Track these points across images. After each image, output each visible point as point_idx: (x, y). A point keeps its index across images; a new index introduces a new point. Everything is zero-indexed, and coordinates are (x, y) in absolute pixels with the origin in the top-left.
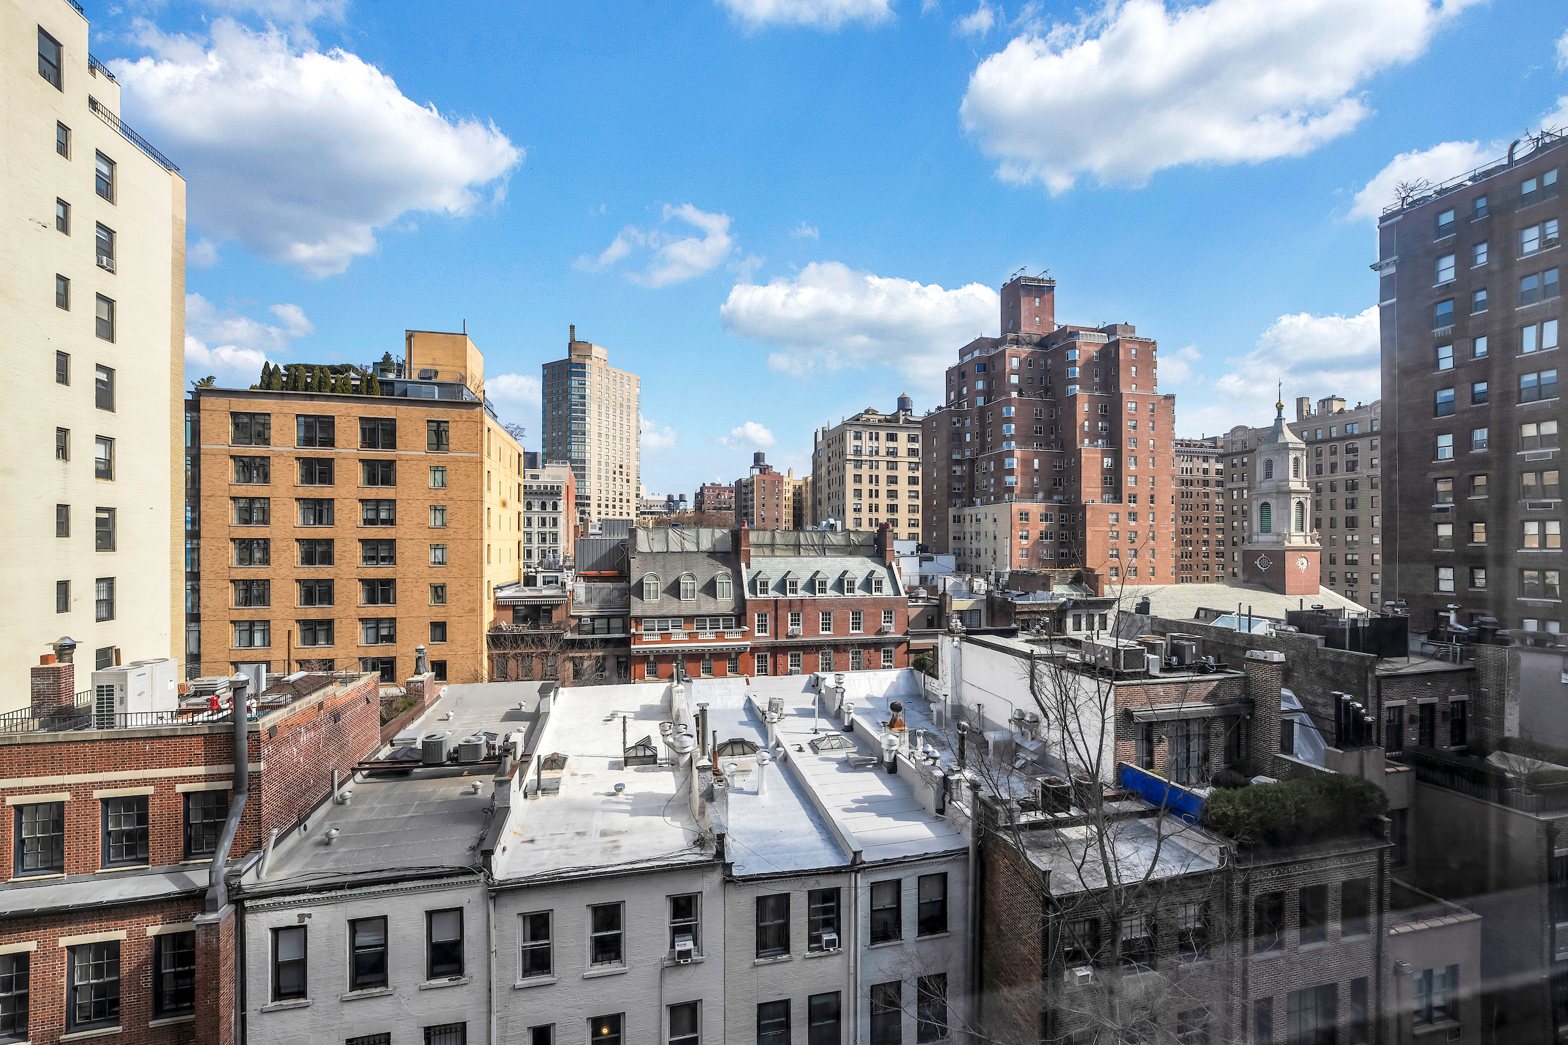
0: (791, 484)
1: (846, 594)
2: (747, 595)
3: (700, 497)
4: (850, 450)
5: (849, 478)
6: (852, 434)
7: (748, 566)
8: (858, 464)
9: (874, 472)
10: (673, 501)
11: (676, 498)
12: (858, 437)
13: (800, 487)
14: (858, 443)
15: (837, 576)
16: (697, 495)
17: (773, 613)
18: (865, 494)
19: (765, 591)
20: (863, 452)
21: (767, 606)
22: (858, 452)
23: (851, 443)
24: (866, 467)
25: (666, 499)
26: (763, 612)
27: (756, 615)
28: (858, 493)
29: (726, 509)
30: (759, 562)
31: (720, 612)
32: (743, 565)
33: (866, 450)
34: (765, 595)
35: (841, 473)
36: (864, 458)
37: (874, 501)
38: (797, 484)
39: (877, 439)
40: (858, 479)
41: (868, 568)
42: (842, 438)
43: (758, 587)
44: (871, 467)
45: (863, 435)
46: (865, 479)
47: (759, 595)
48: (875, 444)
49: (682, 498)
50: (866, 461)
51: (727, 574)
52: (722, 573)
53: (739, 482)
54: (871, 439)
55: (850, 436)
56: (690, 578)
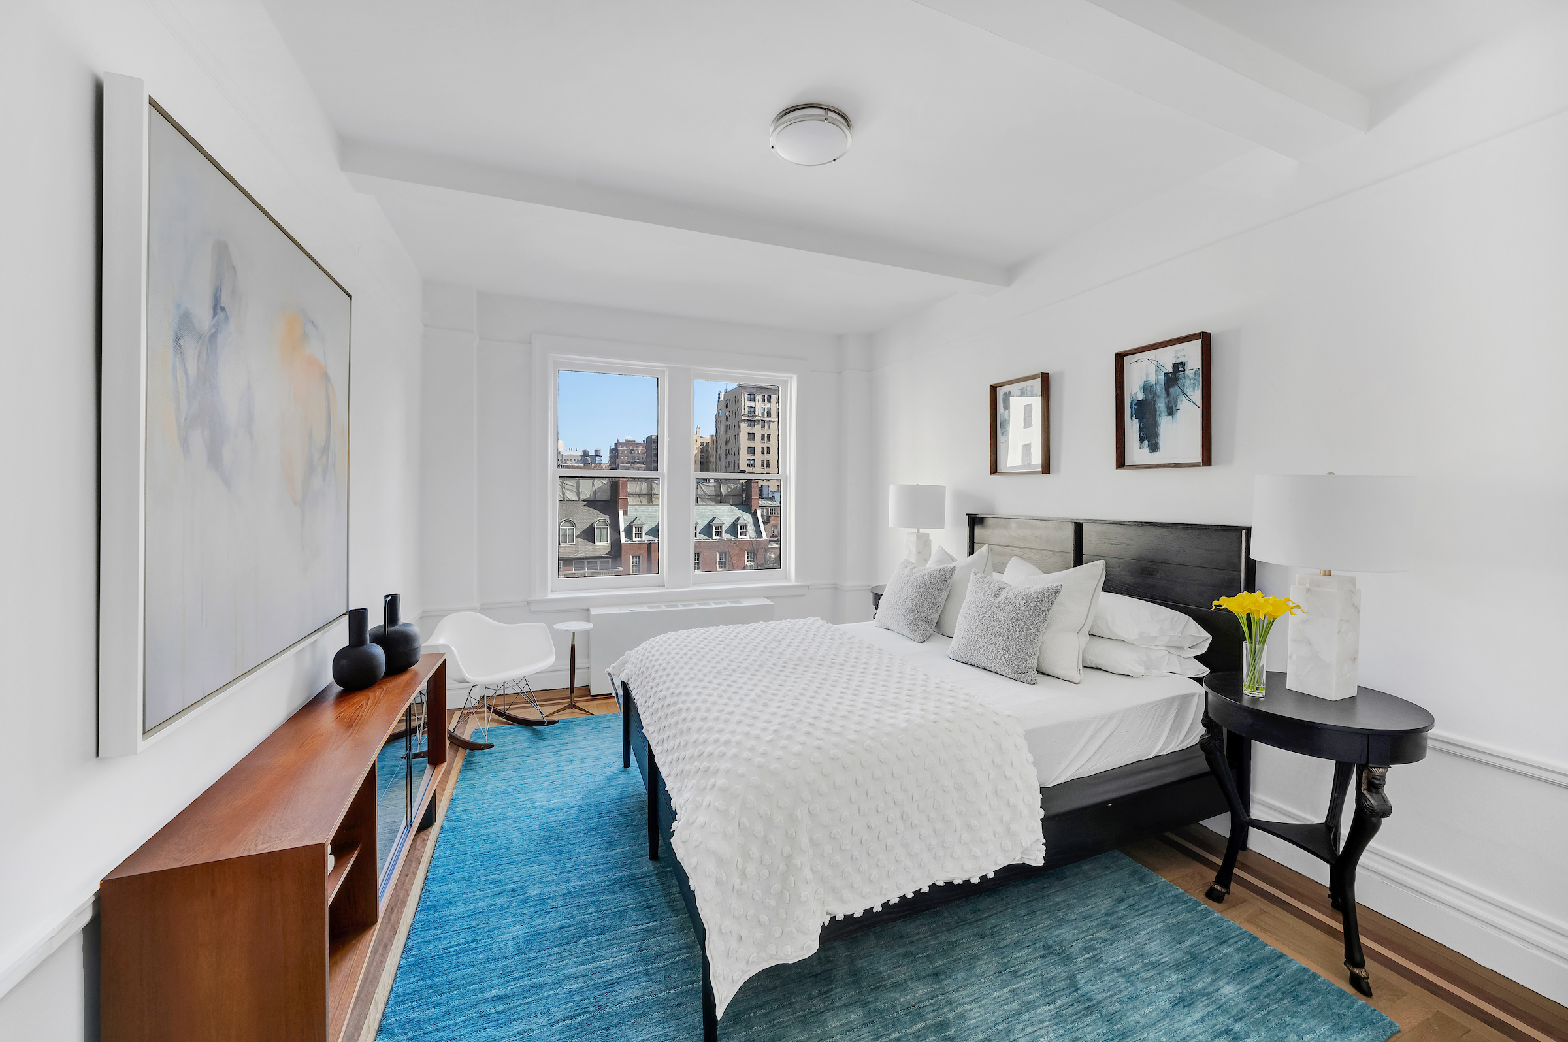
0: (699, 441)
1: (714, 537)
2: (623, 539)
3: (614, 452)
4: (745, 410)
5: (744, 436)
6: (747, 396)
7: (625, 513)
8: (752, 423)
9: (766, 432)
10: (588, 456)
11: (592, 453)
12: (752, 399)
13: (707, 444)
14: (752, 404)
15: (706, 522)
16: (611, 450)
17: (646, 555)
18: (758, 451)
19: (639, 535)
20: (757, 413)
21: (640, 548)
22: (752, 411)
23: (745, 404)
24: (758, 426)
25: (581, 454)
26: (637, 554)
27: (631, 557)
28: (752, 451)
29: (639, 463)
30: (636, 509)
31: (597, 554)
32: (621, 513)
33: (759, 412)
34: (639, 539)
35: (737, 431)
36: (757, 418)
37: (766, 457)
38: (705, 441)
39: (769, 401)
40: (752, 436)
41: (736, 515)
42: (738, 400)
43: (634, 532)
44: (763, 427)
45: (757, 397)
46: (758, 437)
47: (634, 539)
48: (767, 405)
49: (597, 453)
50: (759, 421)
51: (604, 522)
52: (599, 519)
53: (649, 438)
54: (764, 401)
55: (745, 397)
56: (568, 524)
